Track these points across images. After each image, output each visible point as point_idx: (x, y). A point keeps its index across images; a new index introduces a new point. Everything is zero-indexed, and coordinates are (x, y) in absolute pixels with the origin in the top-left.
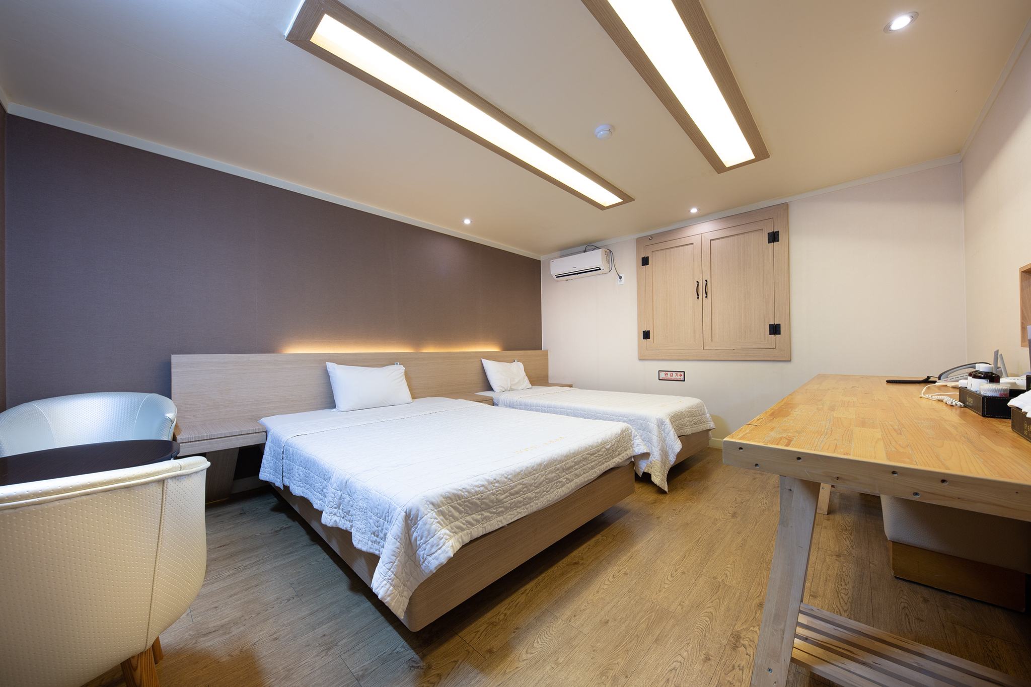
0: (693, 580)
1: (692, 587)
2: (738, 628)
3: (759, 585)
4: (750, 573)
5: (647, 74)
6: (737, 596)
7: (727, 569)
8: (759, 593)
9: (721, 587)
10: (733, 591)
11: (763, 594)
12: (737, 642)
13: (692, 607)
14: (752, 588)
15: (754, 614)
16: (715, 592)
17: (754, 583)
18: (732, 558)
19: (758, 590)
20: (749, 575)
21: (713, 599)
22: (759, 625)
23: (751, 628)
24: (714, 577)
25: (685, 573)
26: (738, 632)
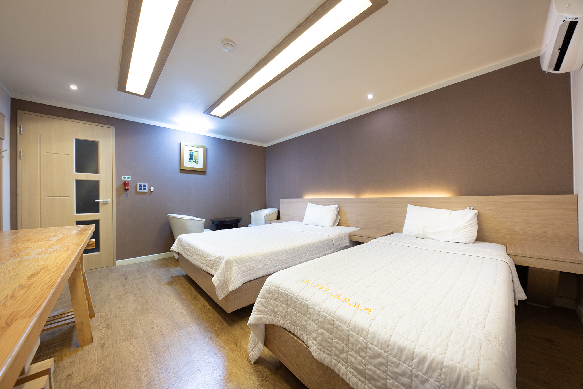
0: (145, 329)
1: (142, 327)
2: (110, 331)
3: (109, 355)
4: (119, 357)
5: (170, 42)
6: (118, 340)
7: (134, 347)
8: (107, 351)
9: (129, 337)
10: (122, 341)
11: (105, 352)
12: (108, 327)
13: (135, 322)
14: (112, 350)
15: (105, 340)
16: (130, 333)
17: (112, 353)
18: (137, 356)
19: (108, 351)
20: (118, 355)
21: (129, 330)
22: (100, 338)
23: (103, 335)
24: (136, 338)
25: (152, 328)
26: (109, 330)
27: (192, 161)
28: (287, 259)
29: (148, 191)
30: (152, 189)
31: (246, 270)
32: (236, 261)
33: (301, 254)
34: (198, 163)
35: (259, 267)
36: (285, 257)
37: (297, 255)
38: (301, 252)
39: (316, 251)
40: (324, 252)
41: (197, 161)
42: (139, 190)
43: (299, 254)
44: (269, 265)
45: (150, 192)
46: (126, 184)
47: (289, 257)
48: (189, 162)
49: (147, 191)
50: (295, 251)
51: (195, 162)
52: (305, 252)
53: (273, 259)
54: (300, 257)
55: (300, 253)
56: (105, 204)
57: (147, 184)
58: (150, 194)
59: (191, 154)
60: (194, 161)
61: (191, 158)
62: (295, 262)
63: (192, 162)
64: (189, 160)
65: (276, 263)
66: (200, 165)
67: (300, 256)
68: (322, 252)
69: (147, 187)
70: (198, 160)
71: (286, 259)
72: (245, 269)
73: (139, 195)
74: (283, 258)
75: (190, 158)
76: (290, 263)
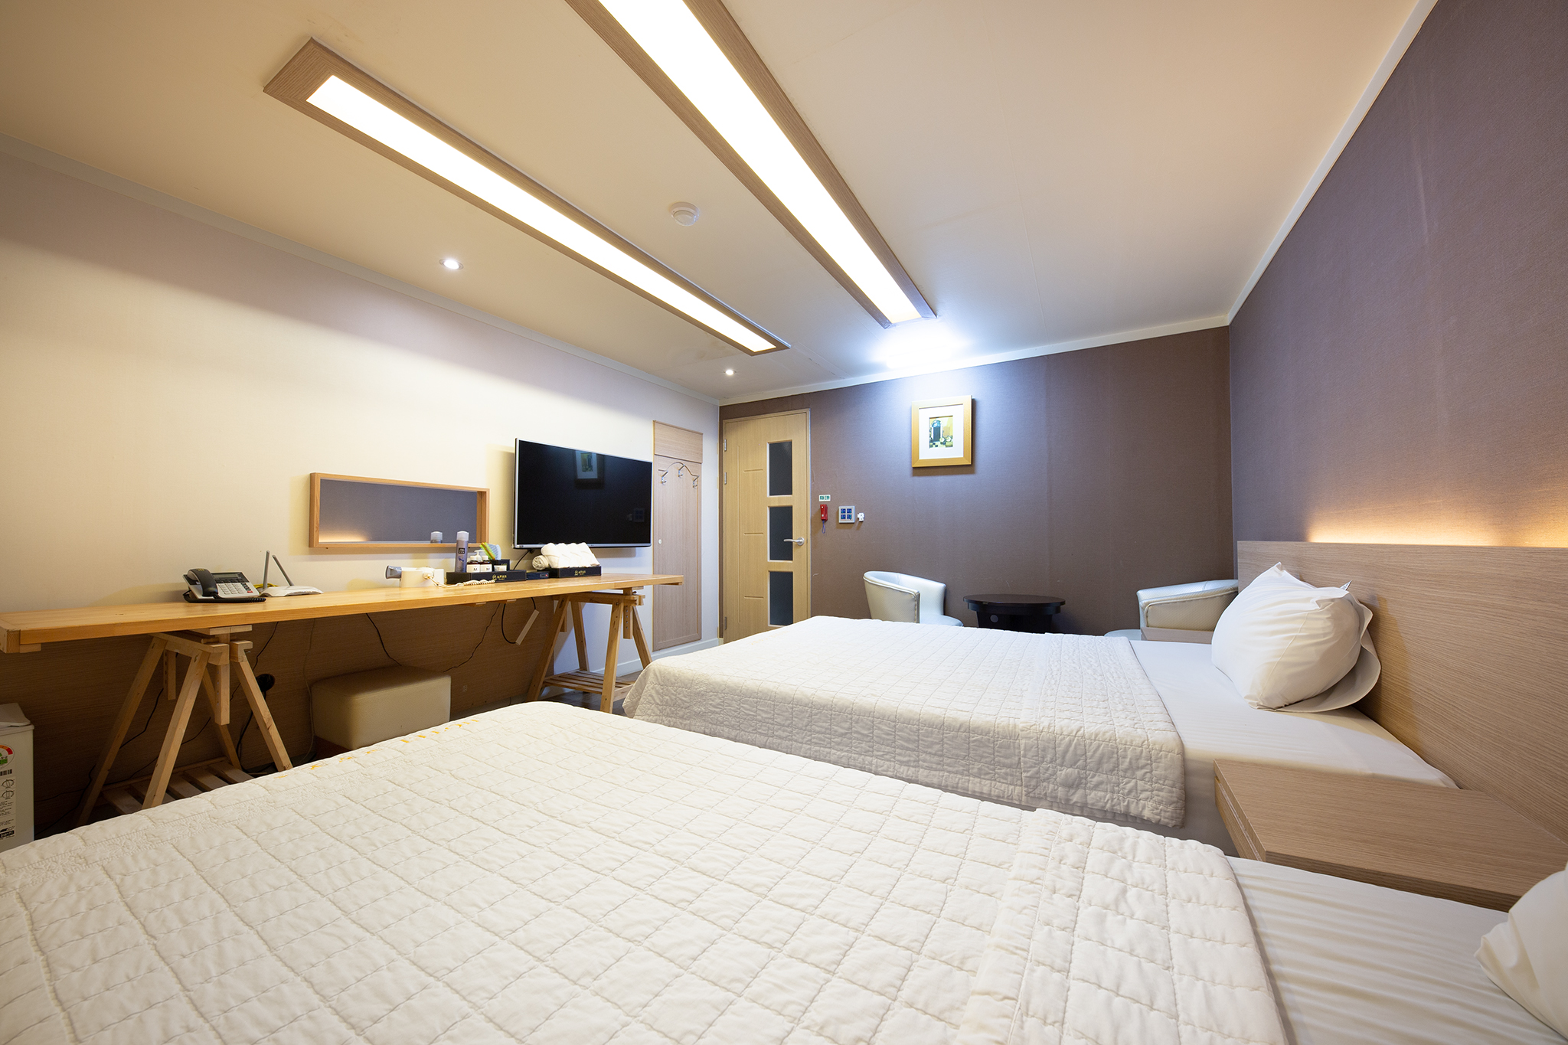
27: (937, 443)
28: (772, 724)
29: (856, 521)
30: (861, 516)
31: (670, 702)
32: (655, 674)
33: (823, 730)
34: (952, 446)
35: (696, 709)
36: (764, 715)
37: (808, 727)
38: (824, 724)
39: (898, 751)
40: (949, 772)
41: (949, 439)
42: (841, 521)
43: (818, 729)
44: (718, 715)
45: (858, 522)
46: (824, 509)
47: (778, 720)
48: (931, 446)
49: (853, 521)
50: (802, 712)
51: (944, 443)
52: (843, 731)
53: (730, 705)
54: (820, 739)
55: (821, 724)
56: (800, 545)
57: (853, 508)
58: (858, 528)
59: (935, 425)
60: (941, 443)
61: (936, 436)
62: (801, 748)
63: (937, 446)
64: (931, 441)
65: (738, 720)
66: (956, 452)
67: (820, 736)
68: (934, 766)
69: (853, 514)
70: (952, 438)
71: (767, 720)
72: (667, 697)
73: (842, 531)
74: (760, 715)
75: (932, 437)
76: (779, 741)
